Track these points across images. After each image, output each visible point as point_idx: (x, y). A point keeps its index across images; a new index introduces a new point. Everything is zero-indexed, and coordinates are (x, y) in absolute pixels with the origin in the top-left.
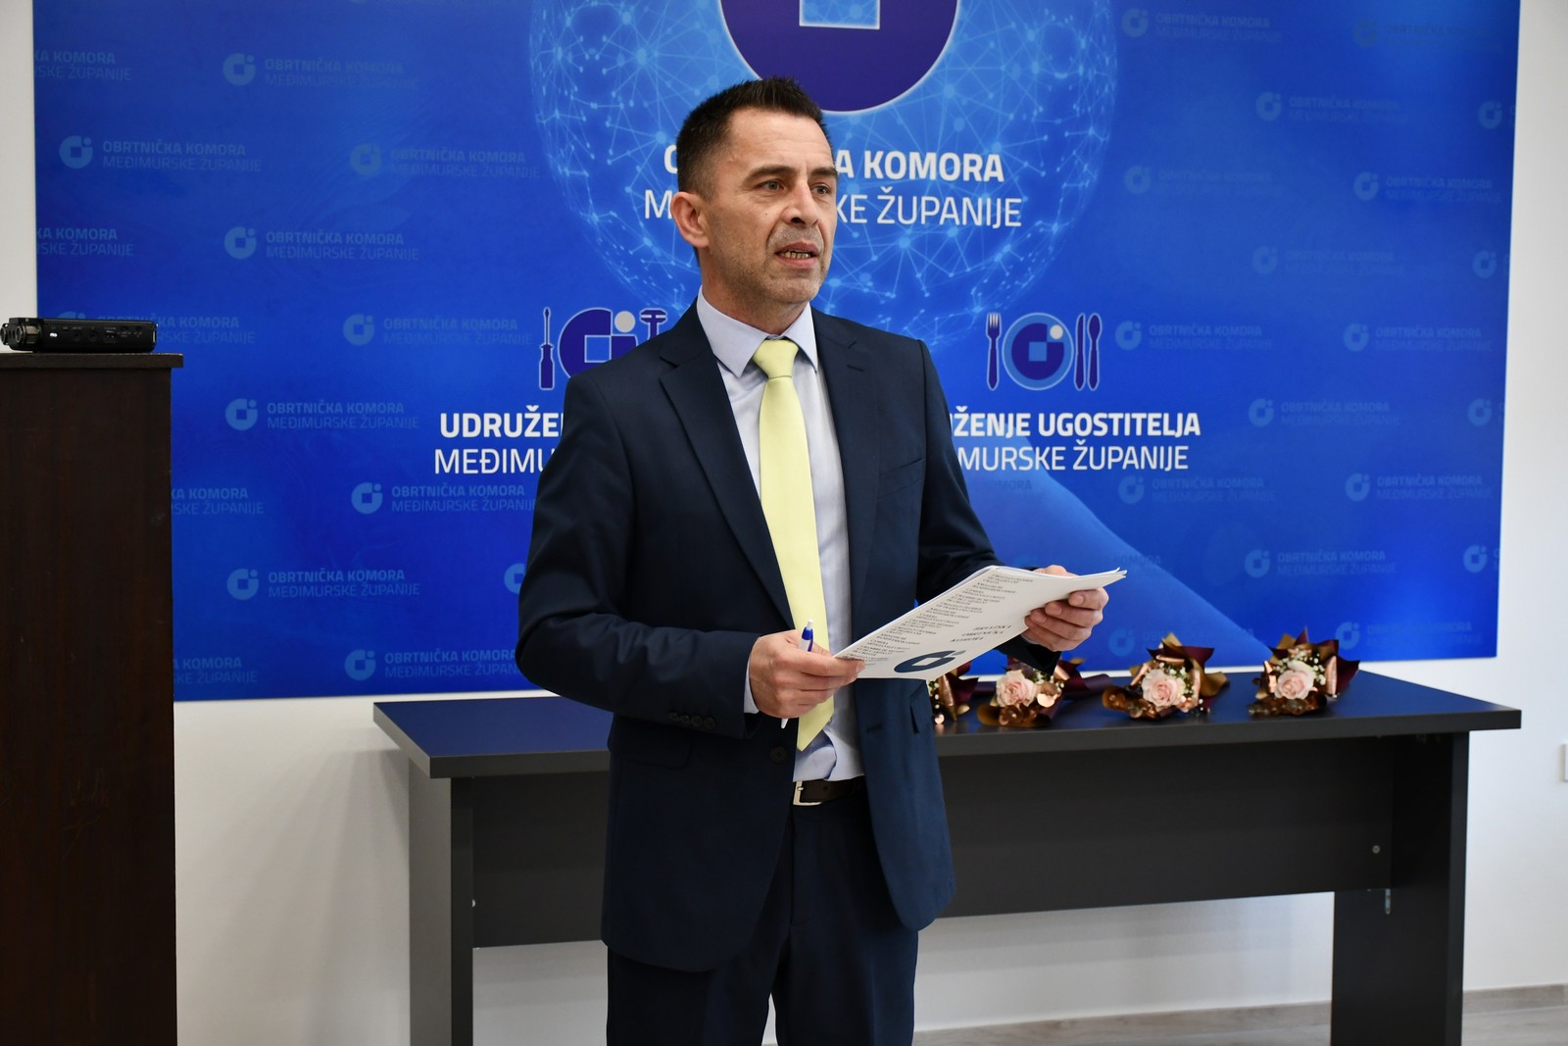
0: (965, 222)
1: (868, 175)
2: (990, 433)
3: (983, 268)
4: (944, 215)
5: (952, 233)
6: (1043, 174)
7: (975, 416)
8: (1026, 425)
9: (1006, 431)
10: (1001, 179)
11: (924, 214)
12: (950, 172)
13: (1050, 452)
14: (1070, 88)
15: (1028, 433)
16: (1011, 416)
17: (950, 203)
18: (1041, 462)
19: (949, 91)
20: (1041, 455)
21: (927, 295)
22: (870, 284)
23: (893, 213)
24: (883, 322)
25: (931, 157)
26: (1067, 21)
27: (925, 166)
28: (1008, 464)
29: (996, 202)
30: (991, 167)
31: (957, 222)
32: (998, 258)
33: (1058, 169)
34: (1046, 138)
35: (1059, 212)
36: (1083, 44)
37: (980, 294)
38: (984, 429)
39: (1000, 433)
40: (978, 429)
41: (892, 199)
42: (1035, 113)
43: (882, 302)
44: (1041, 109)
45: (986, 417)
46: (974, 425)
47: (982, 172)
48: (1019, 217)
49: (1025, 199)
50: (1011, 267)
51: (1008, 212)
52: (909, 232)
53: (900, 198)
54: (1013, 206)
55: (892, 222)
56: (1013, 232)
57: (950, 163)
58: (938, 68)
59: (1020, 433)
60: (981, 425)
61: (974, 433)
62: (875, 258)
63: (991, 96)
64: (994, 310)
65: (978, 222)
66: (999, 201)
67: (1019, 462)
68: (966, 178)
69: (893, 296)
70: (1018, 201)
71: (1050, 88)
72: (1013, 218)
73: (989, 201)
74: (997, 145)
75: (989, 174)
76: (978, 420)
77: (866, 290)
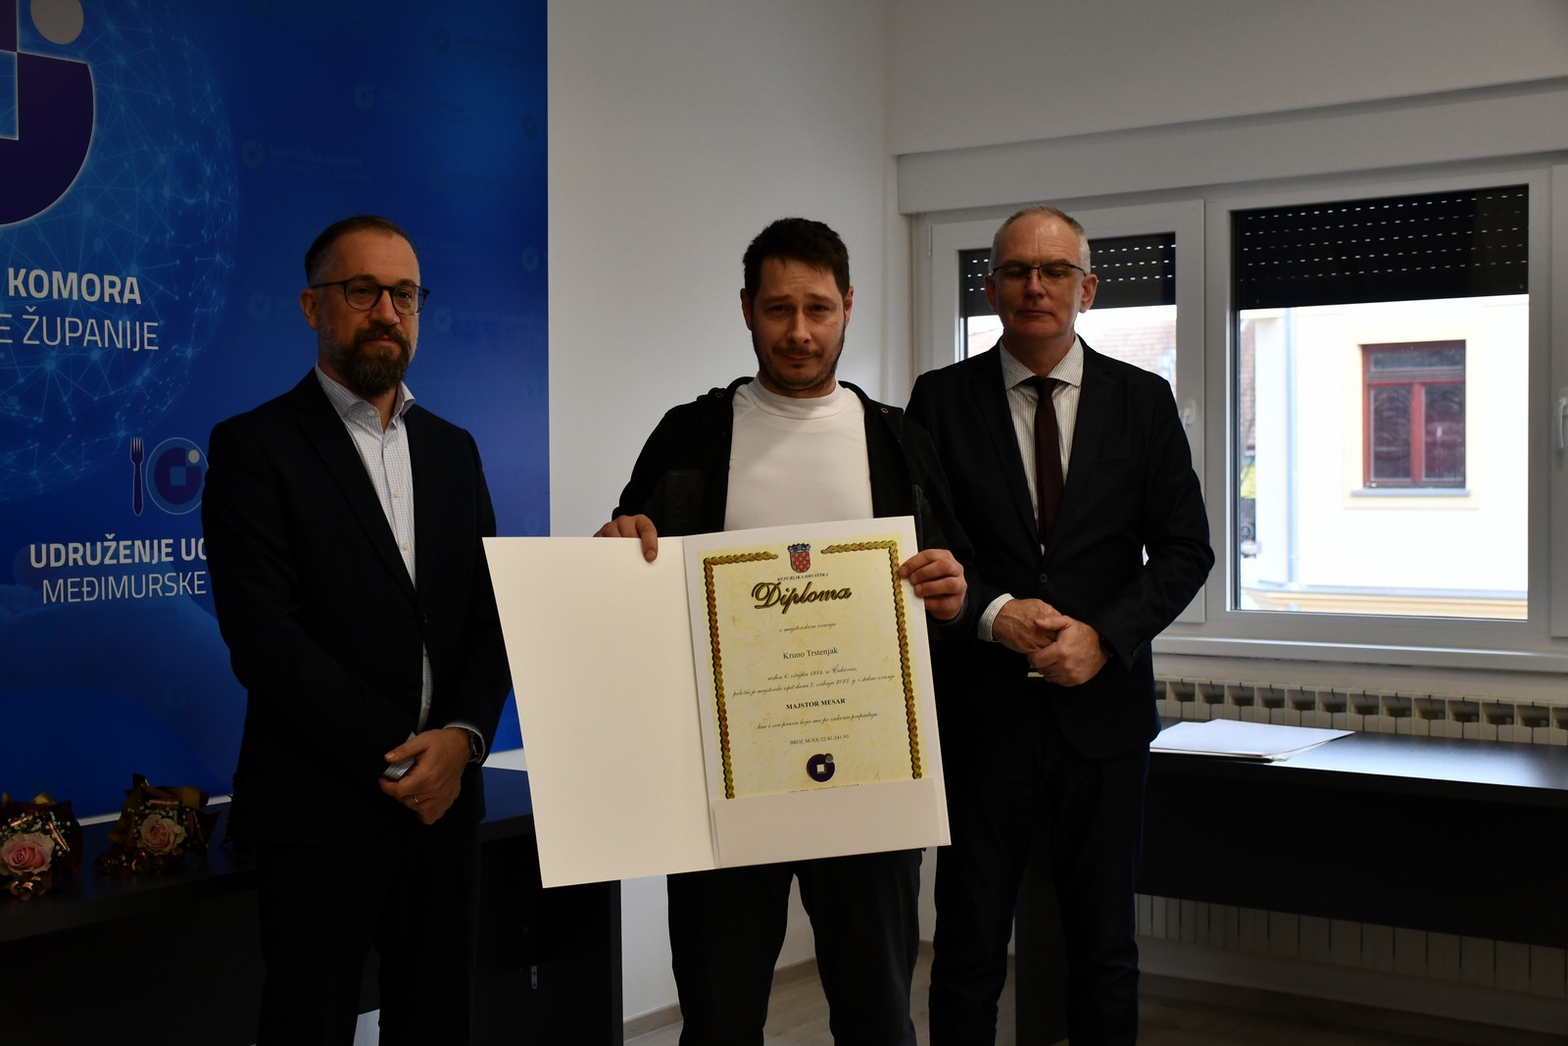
0: (107, 345)
1: (12, 293)
2: (137, 560)
3: (126, 392)
4: (87, 338)
5: (95, 355)
6: (177, 298)
7: (122, 543)
8: (170, 550)
9: (152, 558)
10: (139, 302)
11: (68, 335)
12: (91, 293)
13: (193, 576)
14: (198, 214)
15: (171, 559)
16: (156, 542)
17: (92, 323)
18: (184, 586)
19: (88, 210)
20: (184, 581)
21: (74, 419)
22: (18, 408)
23: (37, 334)
24: (32, 447)
25: (73, 276)
26: (193, 147)
27: (67, 285)
28: (155, 590)
29: (135, 325)
30: (129, 290)
31: (100, 345)
32: (139, 381)
33: (190, 294)
34: (178, 262)
35: (192, 337)
36: (208, 171)
37: (123, 419)
38: (131, 556)
39: (146, 559)
40: (126, 557)
41: (37, 318)
42: (168, 237)
43: (31, 426)
44: (173, 233)
45: (133, 543)
46: (122, 552)
47: (121, 294)
48: (157, 341)
49: (162, 322)
50: (151, 391)
51: (144, 336)
52: (54, 353)
53: (44, 318)
54: (151, 330)
55: (38, 343)
56: (151, 356)
57: (91, 284)
58: (76, 186)
59: (164, 559)
60: (128, 552)
61: (122, 561)
62: (21, 380)
63: (127, 217)
64: (135, 436)
65: (120, 346)
66: (138, 323)
67: (165, 588)
68: (107, 299)
69: (41, 420)
70: (156, 324)
71: (180, 212)
72: (151, 342)
73: (128, 323)
74: (135, 268)
75: (127, 296)
76: (126, 547)
77: (14, 414)
